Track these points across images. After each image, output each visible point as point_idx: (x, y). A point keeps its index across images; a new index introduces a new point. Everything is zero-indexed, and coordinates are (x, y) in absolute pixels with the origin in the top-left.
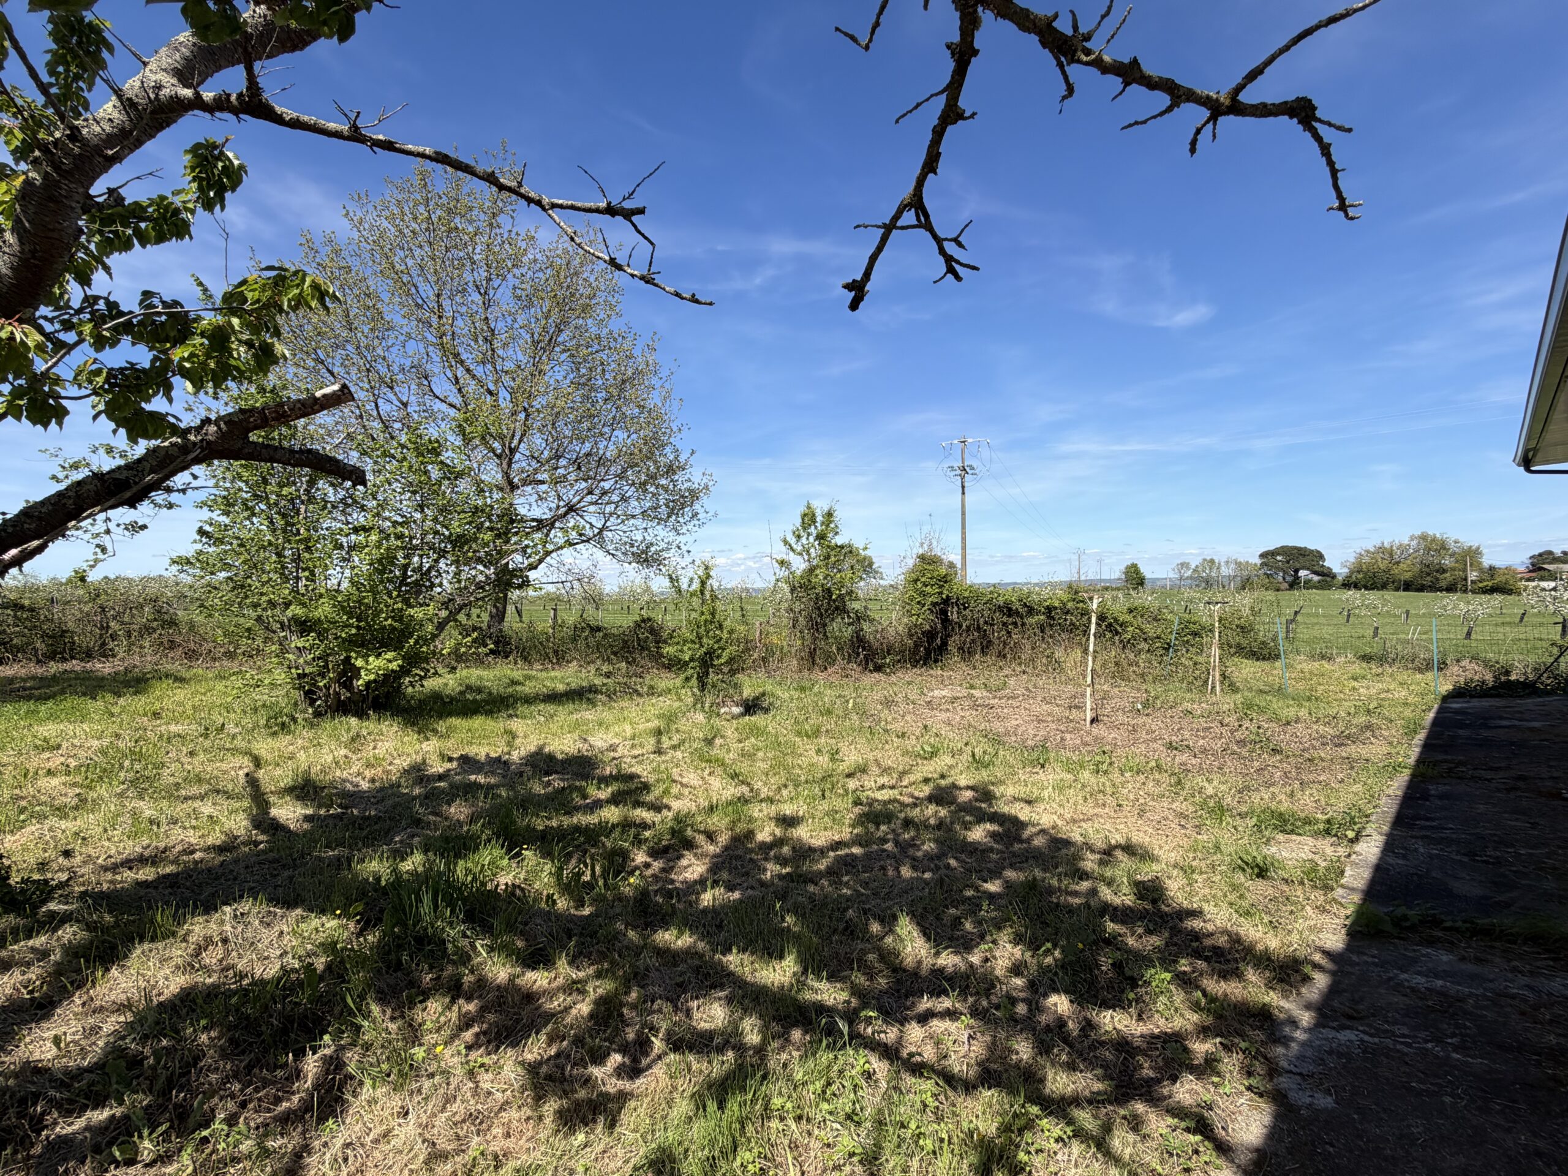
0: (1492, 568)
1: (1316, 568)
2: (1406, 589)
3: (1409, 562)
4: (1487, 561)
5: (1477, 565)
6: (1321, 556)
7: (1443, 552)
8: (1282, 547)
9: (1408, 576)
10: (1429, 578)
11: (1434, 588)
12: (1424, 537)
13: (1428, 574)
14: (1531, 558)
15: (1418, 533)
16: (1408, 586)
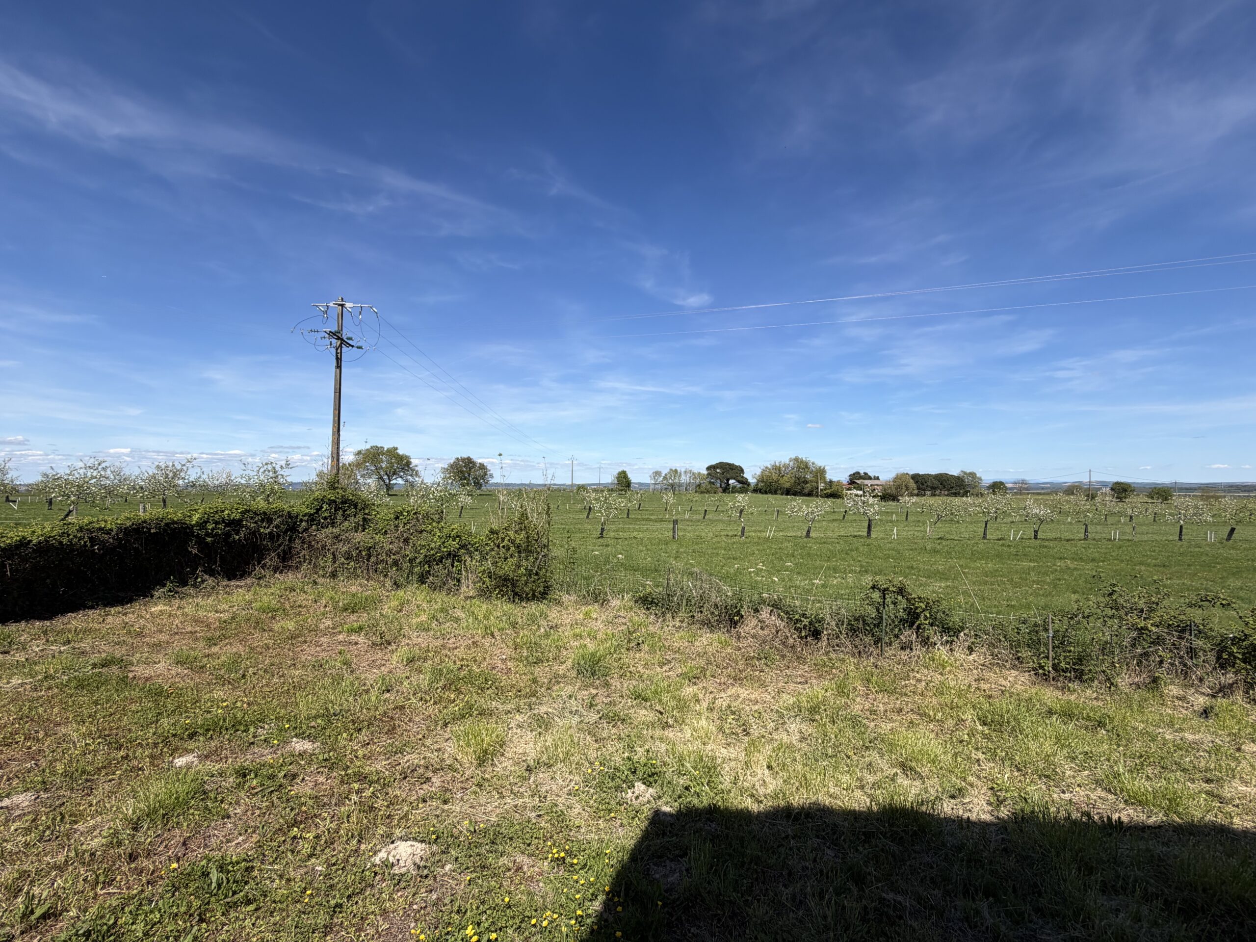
0: (831, 482)
1: (739, 478)
2: (787, 494)
3: (789, 476)
4: (829, 477)
5: (823, 478)
6: (742, 471)
7: (806, 470)
8: (720, 463)
9: (787, 485)
10: (799, 487)
11: (800, 493)
12: (796, 459)
13: (799, 484)
14: (850, 476)
15: (793, 457)
16: (788, 492)
